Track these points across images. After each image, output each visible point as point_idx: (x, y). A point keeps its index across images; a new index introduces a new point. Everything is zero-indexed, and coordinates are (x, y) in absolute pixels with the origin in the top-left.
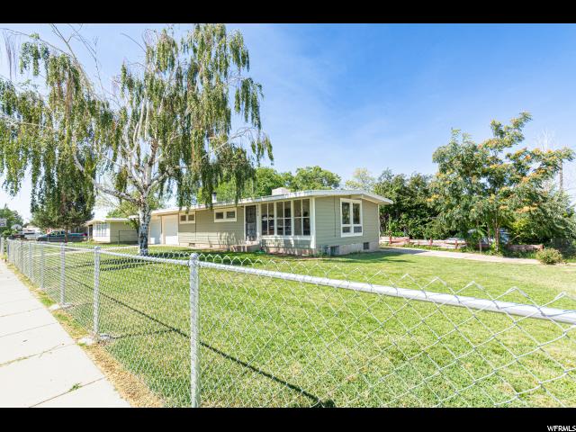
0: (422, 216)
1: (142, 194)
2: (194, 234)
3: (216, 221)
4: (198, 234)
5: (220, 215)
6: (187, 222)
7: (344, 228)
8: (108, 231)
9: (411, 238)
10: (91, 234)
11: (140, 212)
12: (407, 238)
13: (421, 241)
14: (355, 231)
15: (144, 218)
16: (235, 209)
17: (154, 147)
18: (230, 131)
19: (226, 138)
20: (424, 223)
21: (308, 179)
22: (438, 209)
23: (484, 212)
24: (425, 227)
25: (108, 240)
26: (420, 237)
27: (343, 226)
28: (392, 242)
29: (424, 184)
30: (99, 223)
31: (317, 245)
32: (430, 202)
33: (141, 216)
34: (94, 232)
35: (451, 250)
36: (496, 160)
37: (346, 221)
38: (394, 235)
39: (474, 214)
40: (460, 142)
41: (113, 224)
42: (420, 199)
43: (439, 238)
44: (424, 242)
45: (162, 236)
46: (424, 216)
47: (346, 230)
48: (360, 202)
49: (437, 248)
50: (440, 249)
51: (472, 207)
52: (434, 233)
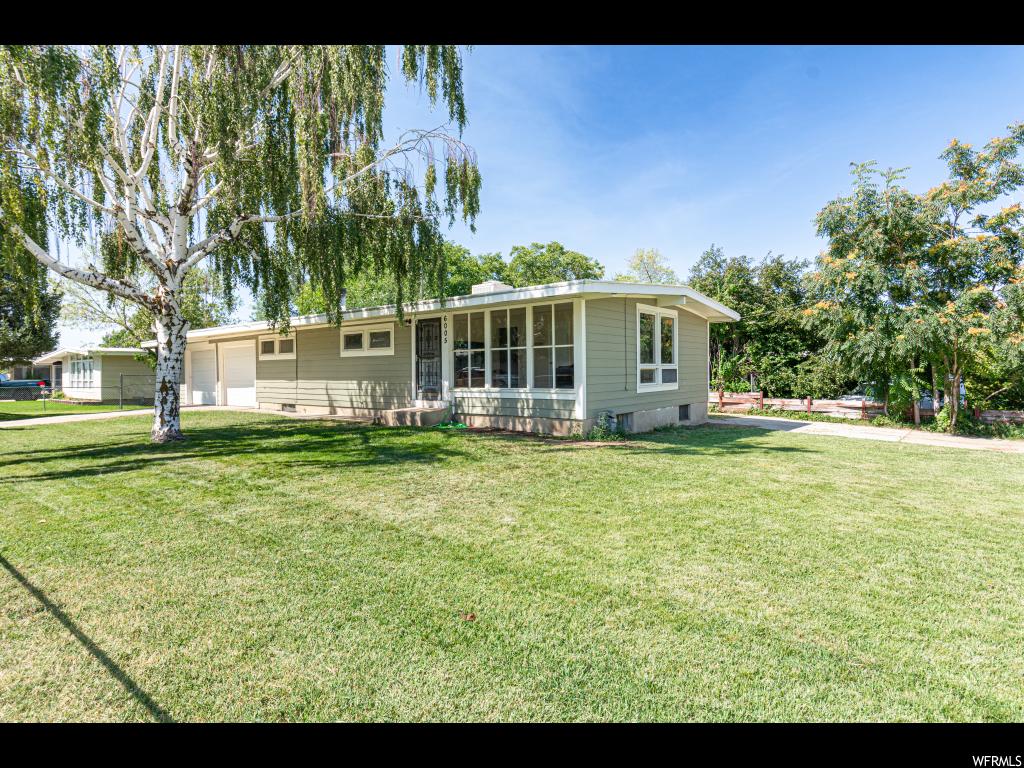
0: (788, 348)
1: (164, 281)
2: (293, 384)
3: (345, 354)
4: (302, 383)
5: (354, 341)
6: (277, 356)
7: (643, 372)
8: (97, 375)
9: (765, 395)
10: (59, 383)
11: (159, 328)
12: (759, 395)
13: (787, 401)
14: (665, 381)
15: (169, 344)
16: (390, 328)
17: (194, 163)
18: (380, 142)
19: (370, 156)
20: (792, 363)
21: (535, 269)
22: (823, 333)
23: (925, 340)
24: (795, 371)
25: (96, 394)
26: (785, 392)
27: (641, 366)
28: (724, 404)
29: (791, 280)
30: (75, 357)
31: (588, 410)
32: (807, 317)
33: (162, 338)
34: (66, 377)
35: (852, 422)
36: (951, 230)
37: (648, 356)
38: (728, 388)
39: (901, 345)
40: (881, 188)
41: (107, 359)
42: (784, 313)
43: (825, 396)
44: (795, 404)
45: (219, 386)
46: (794, 348)
47: (648, 377)
48: (674, 314)
49: (822, 416)
50: (829, 419)
51: (900, 331)
52: (816, 384)
